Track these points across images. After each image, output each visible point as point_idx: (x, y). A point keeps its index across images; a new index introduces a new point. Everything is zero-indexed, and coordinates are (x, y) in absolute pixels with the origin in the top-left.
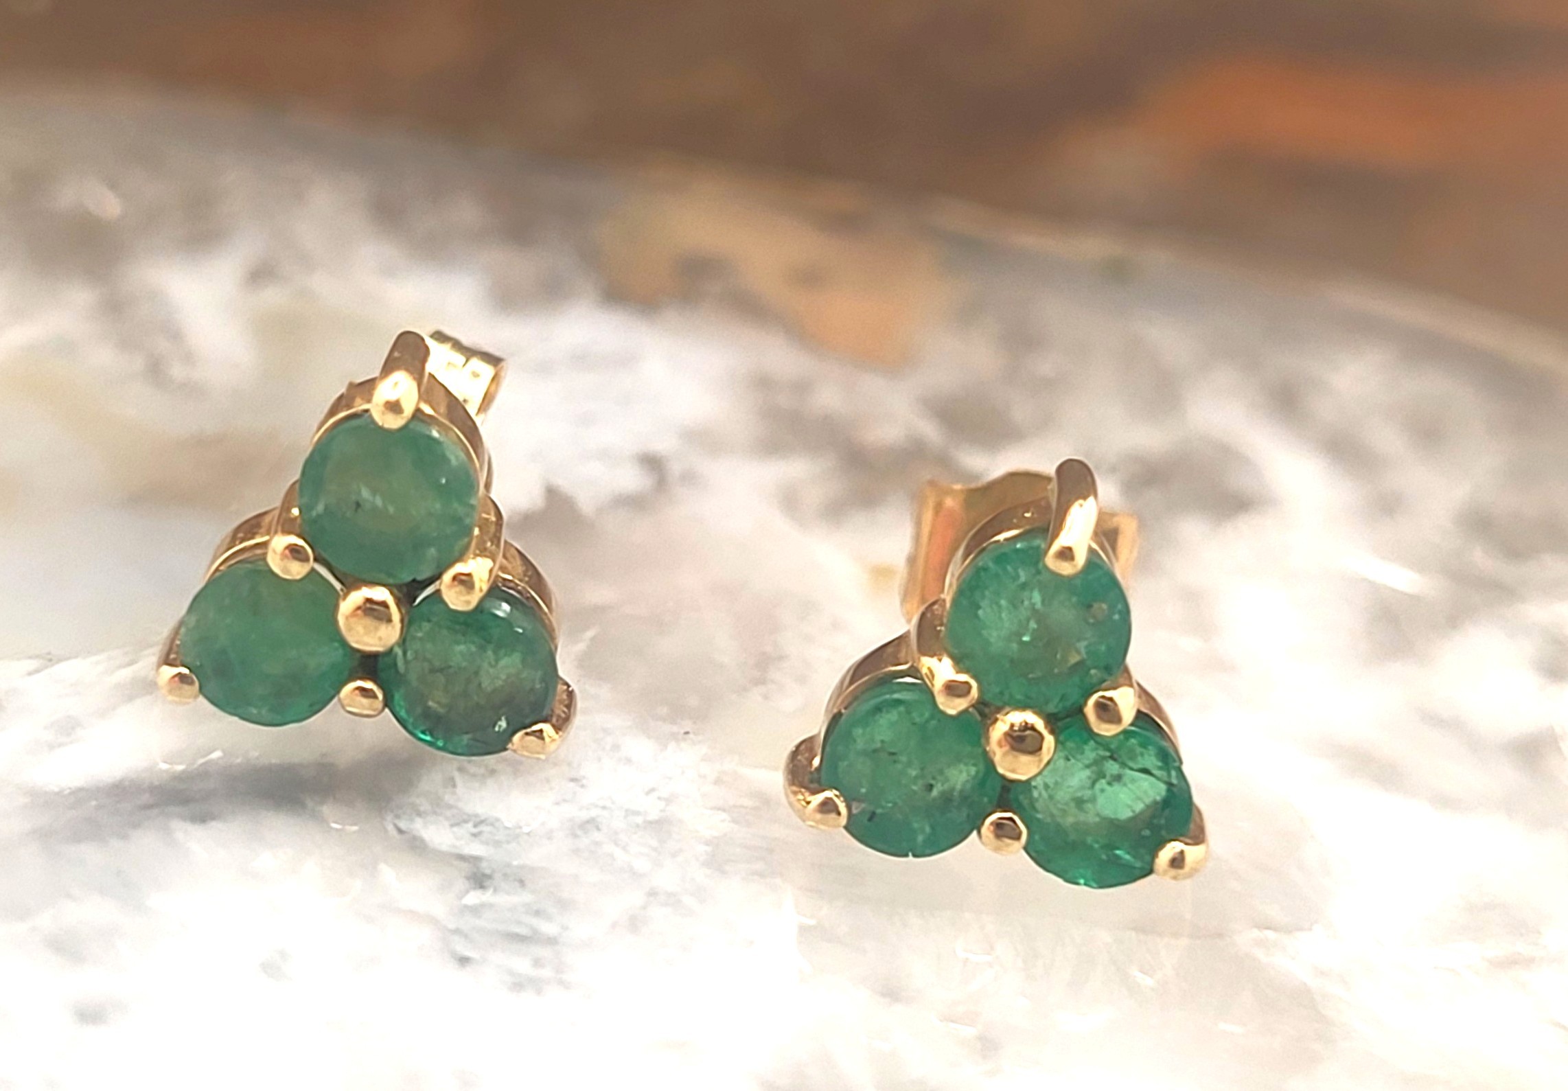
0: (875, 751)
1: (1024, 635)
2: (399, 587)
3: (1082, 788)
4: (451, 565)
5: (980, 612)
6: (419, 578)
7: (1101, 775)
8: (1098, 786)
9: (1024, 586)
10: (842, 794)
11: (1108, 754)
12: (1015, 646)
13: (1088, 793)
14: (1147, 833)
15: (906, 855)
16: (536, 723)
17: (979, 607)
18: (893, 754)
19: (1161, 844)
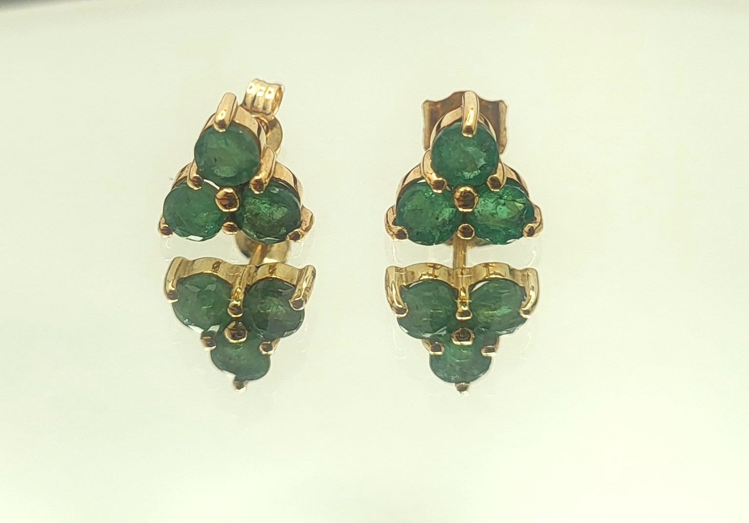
0: (414, 210)
1: (460, 159)
2: (237, 187)
3: (493, 209)
4: (253, 177)
5: (442, 154)
6: (243, 183)
7: (498, 204)
8: (498, 208)
9: (456, 143)
10: (405, 227)
11: (499, 197)
12: (457, 164)
13: (495, 211)
14: (519, 222)
15: (433, 245)
16: (295, 229)
17: (441, 152)
18: (421, 210)
19: (525, 224)
